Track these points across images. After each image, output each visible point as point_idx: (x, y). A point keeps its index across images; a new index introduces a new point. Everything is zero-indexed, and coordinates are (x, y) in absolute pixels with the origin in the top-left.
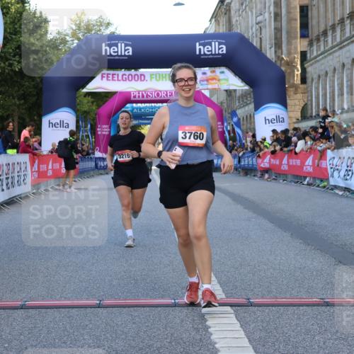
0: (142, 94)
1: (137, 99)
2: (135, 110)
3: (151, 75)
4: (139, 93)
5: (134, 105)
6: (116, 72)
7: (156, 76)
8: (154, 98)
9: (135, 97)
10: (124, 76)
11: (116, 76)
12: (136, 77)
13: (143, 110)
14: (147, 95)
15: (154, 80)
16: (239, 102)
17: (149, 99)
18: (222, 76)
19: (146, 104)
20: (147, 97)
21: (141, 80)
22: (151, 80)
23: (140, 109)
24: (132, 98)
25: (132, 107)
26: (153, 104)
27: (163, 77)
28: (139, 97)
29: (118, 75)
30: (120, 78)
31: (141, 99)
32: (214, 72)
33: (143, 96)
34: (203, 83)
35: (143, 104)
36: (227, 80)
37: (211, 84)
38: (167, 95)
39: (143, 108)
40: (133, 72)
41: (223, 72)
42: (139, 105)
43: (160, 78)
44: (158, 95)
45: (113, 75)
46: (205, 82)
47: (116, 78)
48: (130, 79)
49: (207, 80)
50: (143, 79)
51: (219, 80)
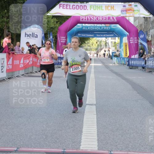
0: (87, 18)
1: (84, 21)
2: (84, 28)
3: (91, 6)
4: (85, 17)
5: (84, 25)
6: (68, 4)
7: (94, 7)
8: (94, 21)
9: (83, 19)
10: (74, 6)
11: (68, 6)
12: (81, 7)
13: (89, 28)
14: (91, 19)
15: (92, 9)
16: (152, 25)
17: (92, 21)
18: (135, 8)
19: (91, 25)
20: (90, 20)
21: (84, 9)
22: (90, 9)
23: (87, 27)
24: (81, 20)
25: (82, 26)
26: (95, 25)
27: (98, 8)
28: (85, 19)
29: (70, 5)
30: (71, 7)
31: (86, 21)
32: (131, 5)
33: (88, 19)
34: (123, 12)
35: (89, 25)
36: (139, 11)
37: (129, 13)
38: (103, 19)
39: (89, 27)
40: (79, 4)
41: (136, 6)
42: (87, 25)
43: (96, 8)
44: (97, 19)
45: (67, 5)
46: (125, 12)
47: (68, 8)
48: (77, 8)
49: (126, 11)
50: (85, 8)
51: (134, 11)
